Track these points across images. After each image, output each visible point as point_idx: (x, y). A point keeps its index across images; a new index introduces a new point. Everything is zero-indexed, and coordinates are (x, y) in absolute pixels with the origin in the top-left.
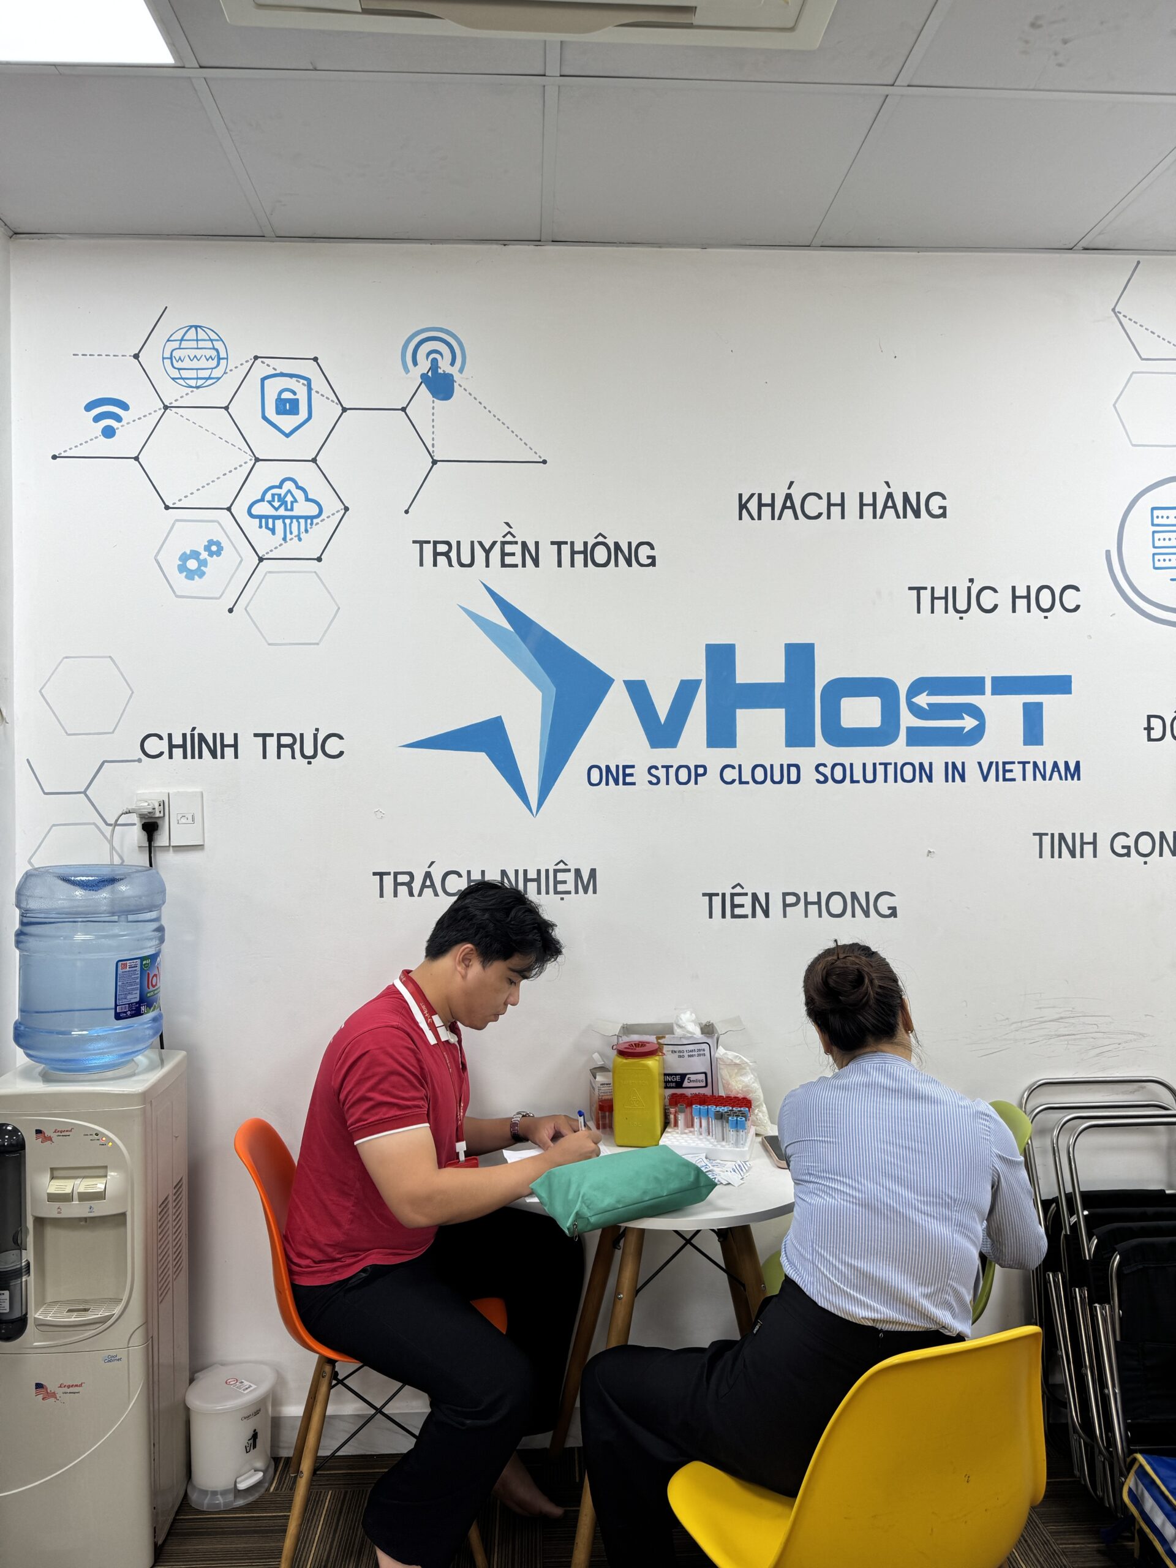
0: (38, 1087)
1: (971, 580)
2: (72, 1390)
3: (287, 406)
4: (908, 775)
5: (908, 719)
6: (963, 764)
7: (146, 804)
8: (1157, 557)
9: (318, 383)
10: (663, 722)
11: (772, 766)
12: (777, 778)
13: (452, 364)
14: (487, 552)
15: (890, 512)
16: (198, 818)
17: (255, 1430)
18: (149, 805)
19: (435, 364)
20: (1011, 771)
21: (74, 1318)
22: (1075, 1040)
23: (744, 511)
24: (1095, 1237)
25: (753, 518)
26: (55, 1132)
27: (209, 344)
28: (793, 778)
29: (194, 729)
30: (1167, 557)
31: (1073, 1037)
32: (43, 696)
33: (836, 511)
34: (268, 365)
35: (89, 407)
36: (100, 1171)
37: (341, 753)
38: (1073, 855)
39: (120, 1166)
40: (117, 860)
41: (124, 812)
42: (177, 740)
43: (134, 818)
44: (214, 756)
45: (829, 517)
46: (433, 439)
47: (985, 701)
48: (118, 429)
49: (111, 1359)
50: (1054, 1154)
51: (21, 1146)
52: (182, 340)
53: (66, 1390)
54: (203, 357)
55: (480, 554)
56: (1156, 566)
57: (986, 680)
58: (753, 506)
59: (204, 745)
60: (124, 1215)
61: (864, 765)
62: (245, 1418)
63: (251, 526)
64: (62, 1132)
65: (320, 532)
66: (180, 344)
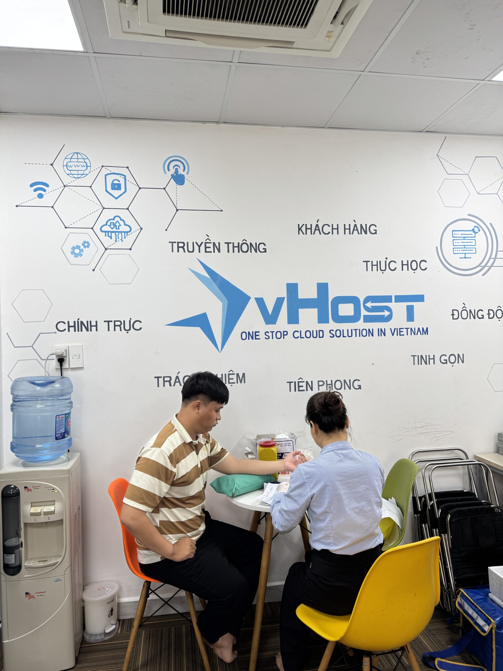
0: (21, 469)
1: (386, 258)
2: (41, 594)
3: (116, 187)
4: (364, 334)
5: (364, 312)
6: (385, 329)
7: (60, 351)
8: (455, 249)
9: (129, 177)
10: (270, 314)
11: (313, 331)
12: (315, 336)
13: (184, 170)
14: (199, 247)
15: (356, 232)
16: (81, 356)
17: (112, 608)
18: (61, 351)
19: (177, 171)
20: (402, 332)
21: (42, 564)
22: (428, 434)
23: (300, 231)
24: (440, 509)
25: (304, 234)
26: (33, 487)
27: (83, 160)
28: (321, 336)
29: (79, 319)
30: (458, 249)
32: (13, 306)
33: (335, 231)
34: (108, 170)
35: (32, 185)
36: (52, 502)
37: (141, 328)
38: (426, 364)
39: (61, 500)
40: (47, 375)
41: (51, 354)
42: (72, 324)
43: (54, 357)
44: (88, 330)
45: (333, 234)
46: (177, 201)
47: (392, 305)
48: (44, 194)
49: (57, 580)
50: (423, 478)
52: (71, 158)
53: (38, 594)
54: (80, 165)
55: (196, 247)
56: (454, 253)
57: (392, 297)
58: (304, 229)
59: (83, 326)
60: (62, 520)
61: (348, 330)
62: (108, 603)
63: (101, 235)
64: (35, 487)
65: (131, 237)
66: (71, 160)
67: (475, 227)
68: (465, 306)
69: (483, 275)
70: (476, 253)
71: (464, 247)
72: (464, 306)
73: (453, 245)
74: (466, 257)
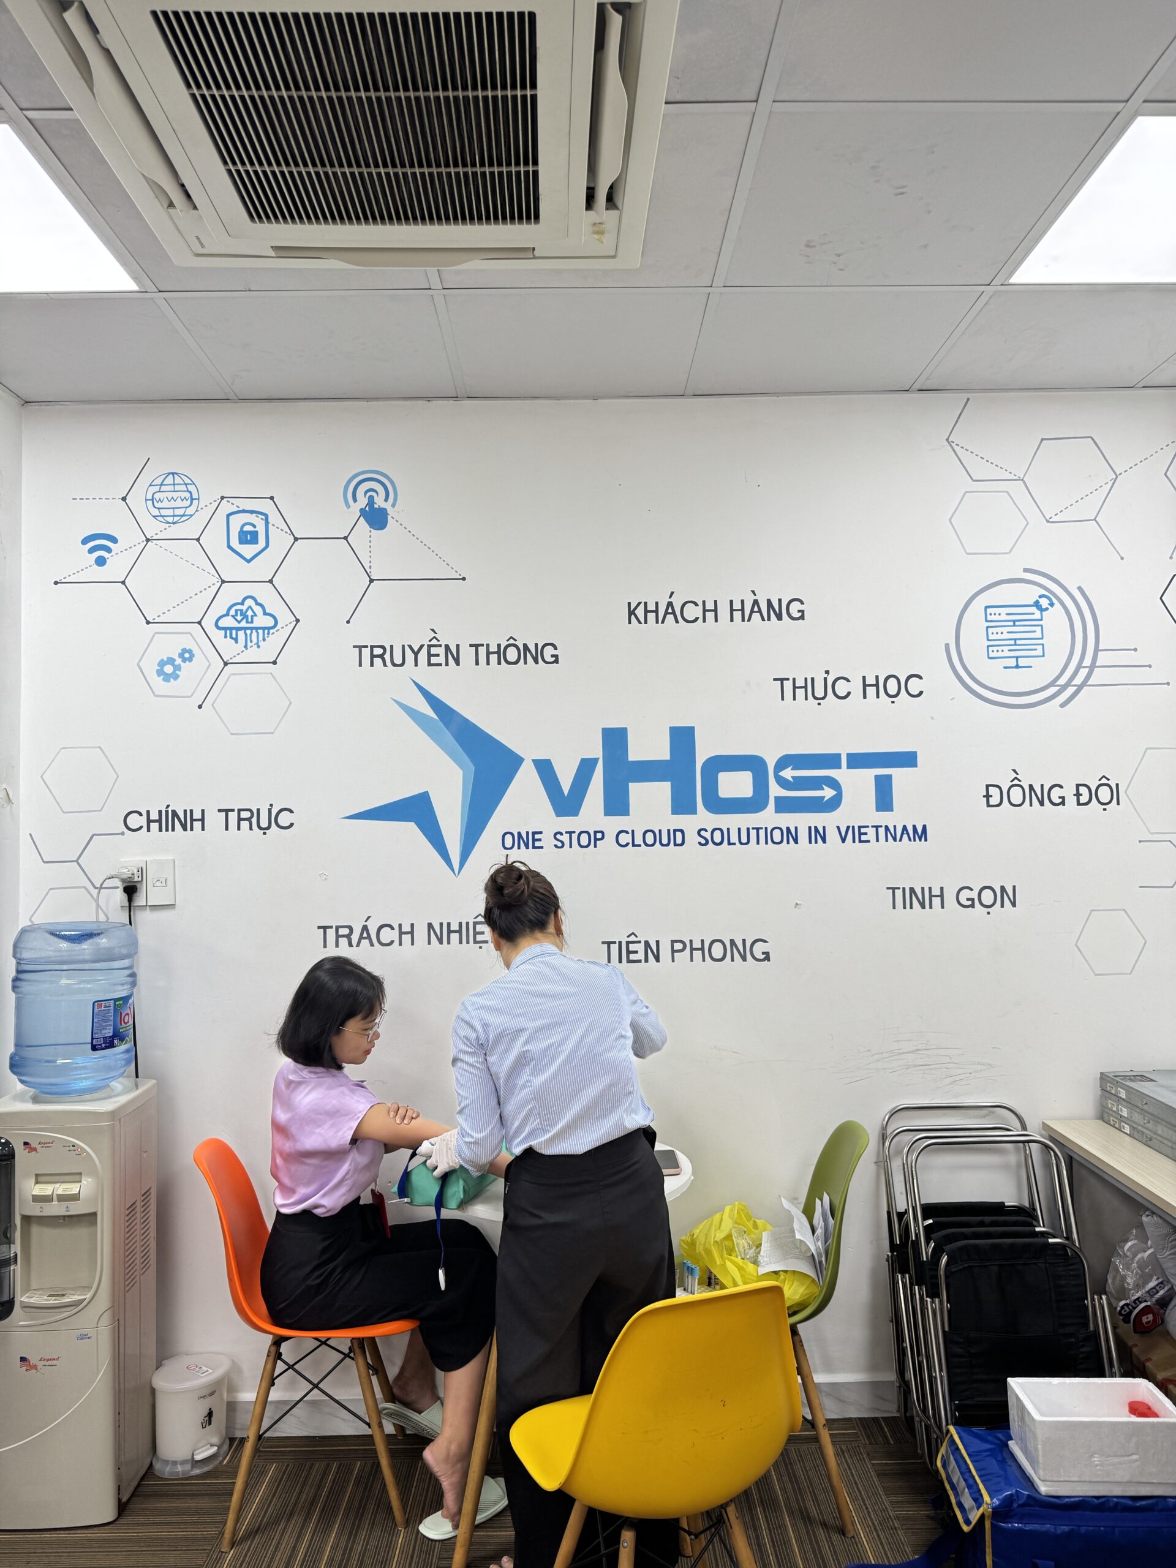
0: (30, 1107)
1: (827, 672)
2: (50, 1363)
3: (248, 537)
4: (777, 838)
5: (775, 791)
6: (824, 828)
7: (127, 870)
8: (991, 649)
9: (274, 517)
10: (566, 794)
11: (660, 831)
12: (665, 841)
13: (386, 500)
14: (416, 654)
15: (756, 616)
16: (171, 882)
17: (210, 1409)
18: (129, 871)
19: (371, 501)
20: (866, 834)
21: (52, 1301)
22: (930, 1069)
23: (633, 616)
24: (930, 1244)
25: (640, 622)
26: (39, 1144)
27: (184, 488)
29: (168, 806)
30: (1000, 648)
31: (929, 1067)
32: (43, 780)
33: (710, 616)
34: (232, 504)
35: (85, 541)
36: (76, 1177)
37: (292, 825)
38: (923, 907)
39: (93, 1172)
40: (102, 918)
41: (108, 877)
42: (154, 816)
43: (117, 882)
44: (185, 829)
45: (704, 621)
46: (370, 562)
47: (843, 775)
48: (108, 558)
49: (82, 1337)
51: (11, 1156)
52: (162, 484)
53: (45, 1363)
54: (179, 498)
55: (410, 655)
56: (990, 656)
57: (842, 756)
58: (640, 612)
59: (176, 820)
60: (94, 1214)
61: (739, 829)
62: (201, 1397)
63: (218, 636)
64: (45, 1143)
65: (276, 639)
66: (160, 488)
67: (1040, 597)
68: (1018, 776)
69: (1063, 705)
70: (1043, 656)
71: (1015, 642)
72: (1016, 775)
73: (988, 640)
74: (1020, 665)
